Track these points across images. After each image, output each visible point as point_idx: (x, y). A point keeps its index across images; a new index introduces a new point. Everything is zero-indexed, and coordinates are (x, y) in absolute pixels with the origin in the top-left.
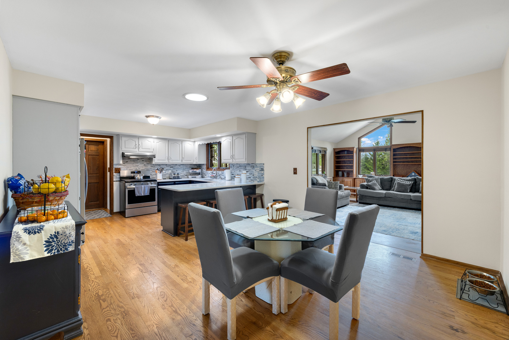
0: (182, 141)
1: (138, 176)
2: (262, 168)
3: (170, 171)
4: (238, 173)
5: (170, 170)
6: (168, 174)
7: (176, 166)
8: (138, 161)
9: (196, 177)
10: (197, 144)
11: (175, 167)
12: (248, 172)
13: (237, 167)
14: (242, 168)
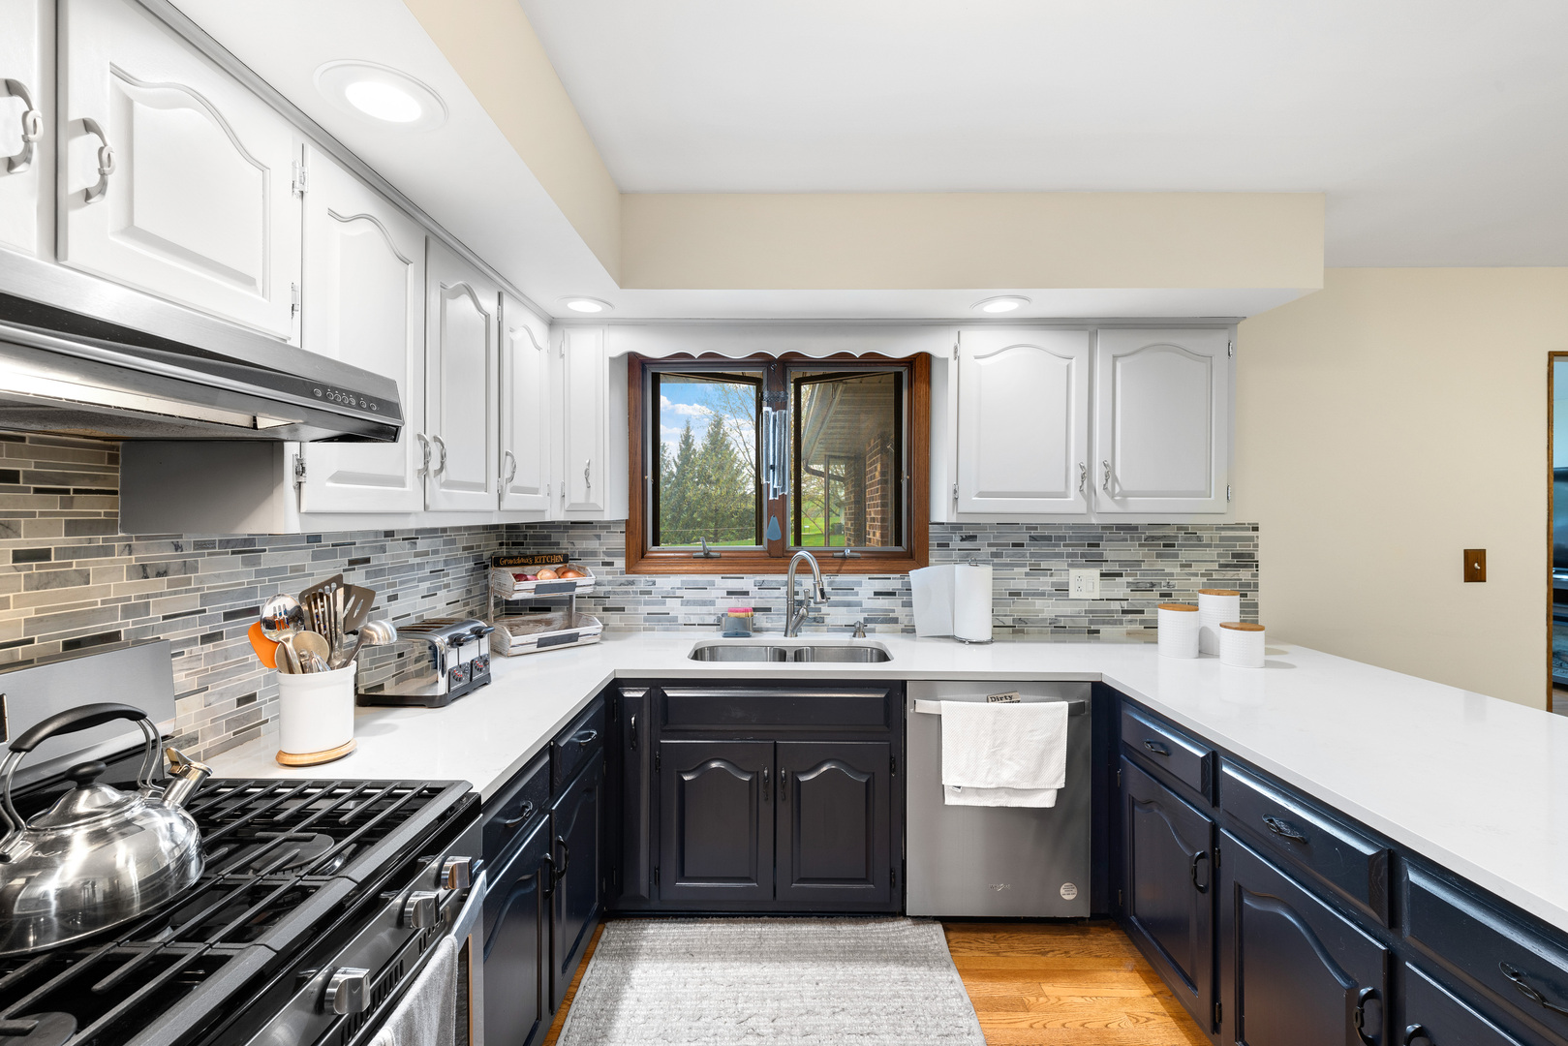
2: (1239, 549)
4: (1022, 584)
7: (389, 543)
11: (383, 560)
12: (1120, 575)
13: (1007, 545)
14: (1057, 550)
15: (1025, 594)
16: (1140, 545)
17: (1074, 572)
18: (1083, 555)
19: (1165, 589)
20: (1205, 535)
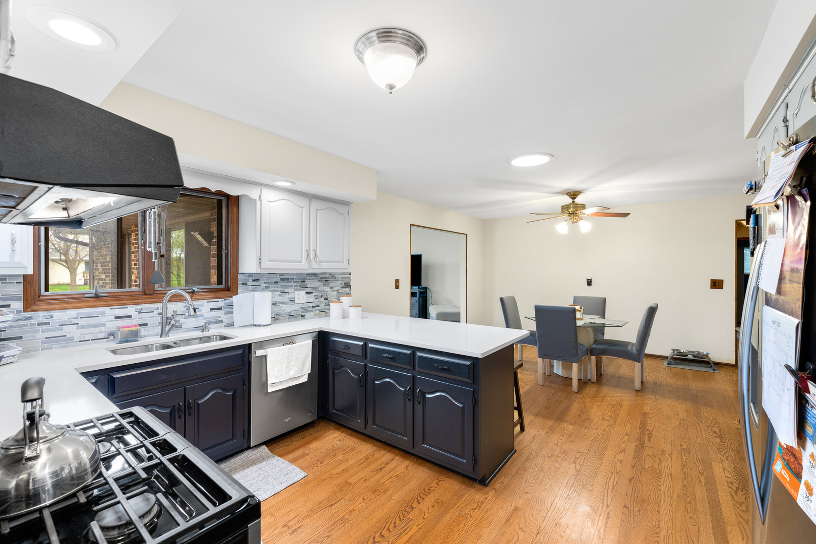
2: (346, 281)
12: (312, 293)
13: (272, 283)
14: (291, 284)
15: (279, 303)
16: (318, 281)
17: (297, 293)
18: (300, 286)
19: (326, 297)
20: (337, 276)
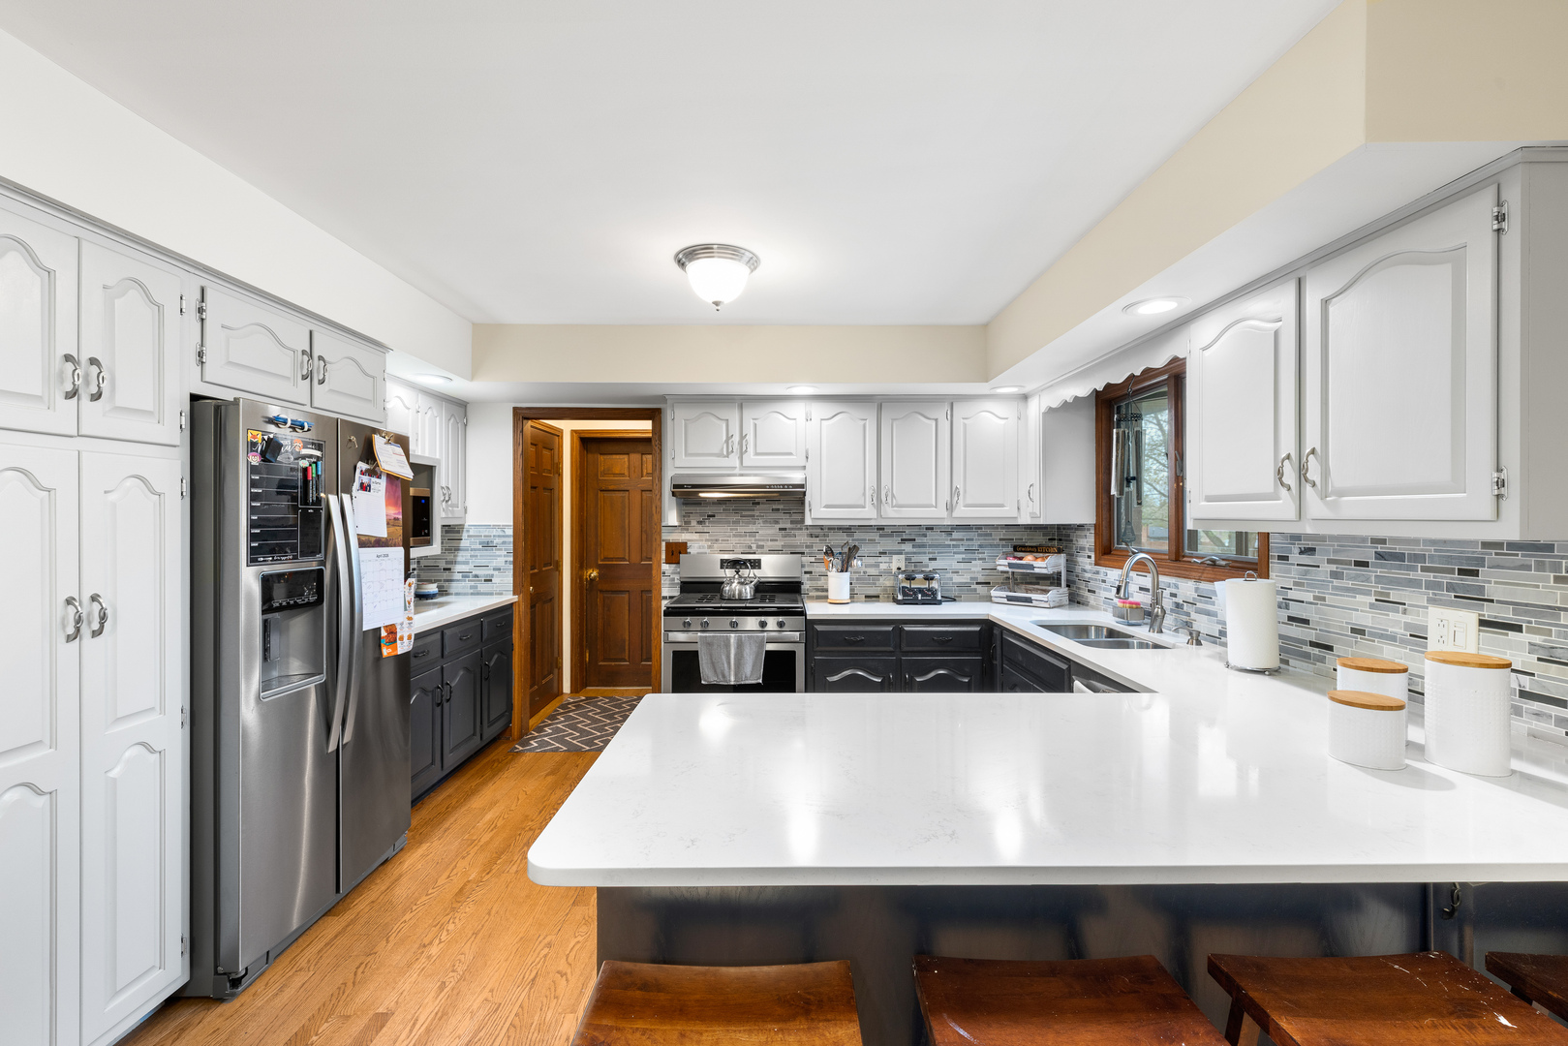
0: (952, 401)
1: (734, 585)
3: (897, 562)
4: (1366, 619)
5: (899, 553)
6: (888, 572)
8: (757, 513)
9: (1029, 600)
10: (1035, 409)
11: (925, 540)
12: (1518, 628)
13: (1348, 563)
14: (1412, 575)
16: (1557, 579)
17: (1435, 612)
18: (1451, 587)
